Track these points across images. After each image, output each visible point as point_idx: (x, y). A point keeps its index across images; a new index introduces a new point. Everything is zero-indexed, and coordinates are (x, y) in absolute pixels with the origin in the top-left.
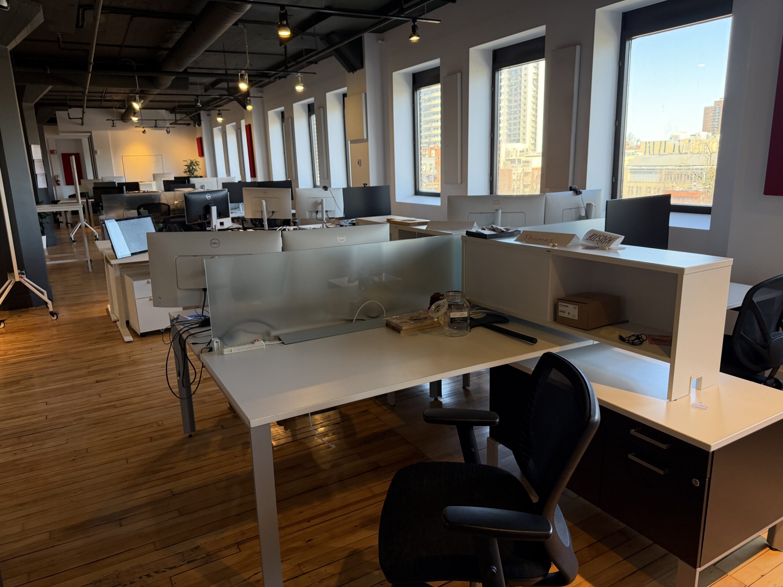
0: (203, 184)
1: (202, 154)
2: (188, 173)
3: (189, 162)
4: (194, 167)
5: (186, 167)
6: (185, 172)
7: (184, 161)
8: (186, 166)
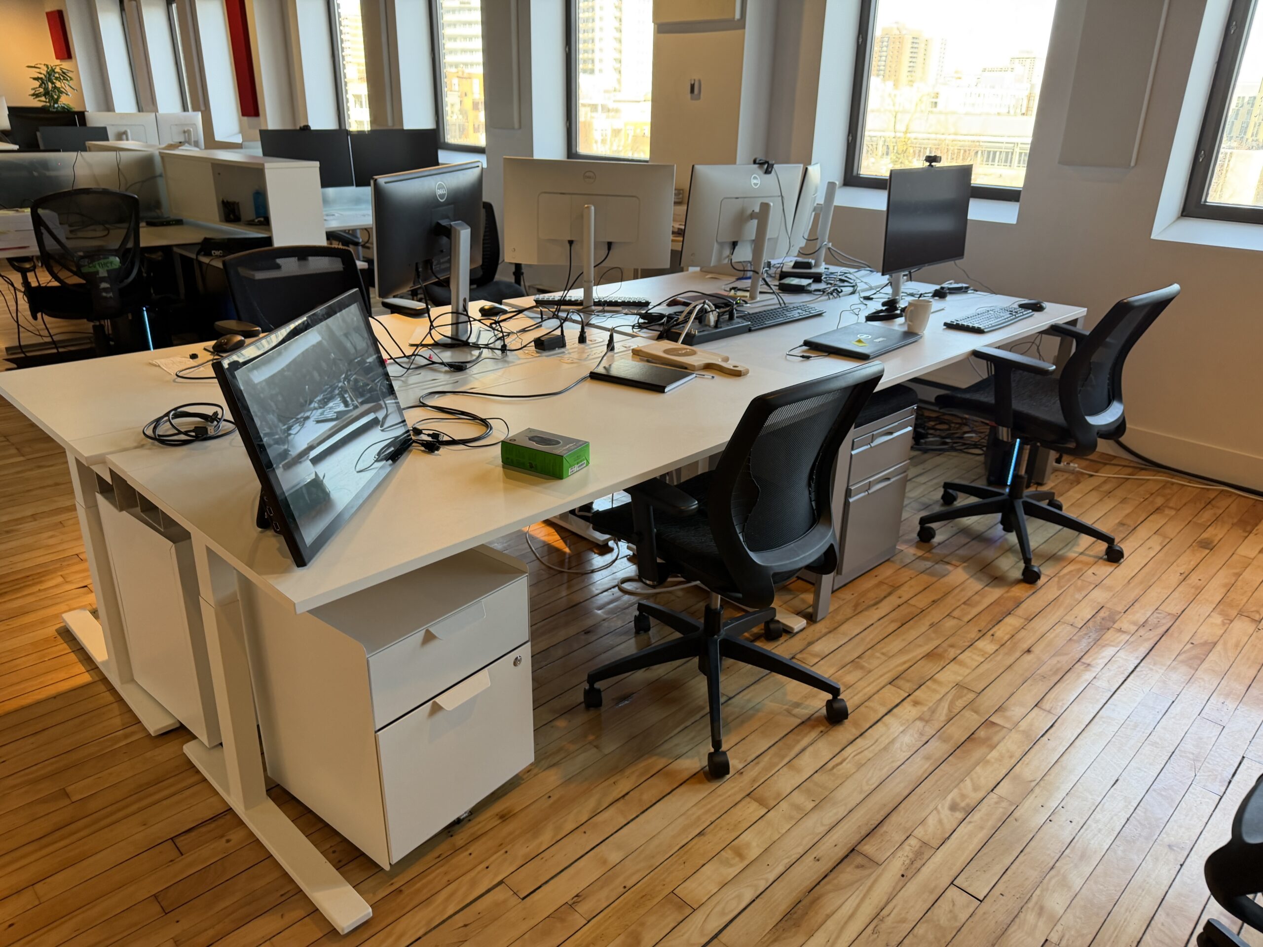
0: (122, 129)
1: (64, 51)
2: (43, 98)
3: (44, 70)
4: (58, 84)
5: (37, 84)
6: (36, 95)
7: (28, 67)
8: (35, 79)
